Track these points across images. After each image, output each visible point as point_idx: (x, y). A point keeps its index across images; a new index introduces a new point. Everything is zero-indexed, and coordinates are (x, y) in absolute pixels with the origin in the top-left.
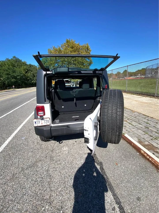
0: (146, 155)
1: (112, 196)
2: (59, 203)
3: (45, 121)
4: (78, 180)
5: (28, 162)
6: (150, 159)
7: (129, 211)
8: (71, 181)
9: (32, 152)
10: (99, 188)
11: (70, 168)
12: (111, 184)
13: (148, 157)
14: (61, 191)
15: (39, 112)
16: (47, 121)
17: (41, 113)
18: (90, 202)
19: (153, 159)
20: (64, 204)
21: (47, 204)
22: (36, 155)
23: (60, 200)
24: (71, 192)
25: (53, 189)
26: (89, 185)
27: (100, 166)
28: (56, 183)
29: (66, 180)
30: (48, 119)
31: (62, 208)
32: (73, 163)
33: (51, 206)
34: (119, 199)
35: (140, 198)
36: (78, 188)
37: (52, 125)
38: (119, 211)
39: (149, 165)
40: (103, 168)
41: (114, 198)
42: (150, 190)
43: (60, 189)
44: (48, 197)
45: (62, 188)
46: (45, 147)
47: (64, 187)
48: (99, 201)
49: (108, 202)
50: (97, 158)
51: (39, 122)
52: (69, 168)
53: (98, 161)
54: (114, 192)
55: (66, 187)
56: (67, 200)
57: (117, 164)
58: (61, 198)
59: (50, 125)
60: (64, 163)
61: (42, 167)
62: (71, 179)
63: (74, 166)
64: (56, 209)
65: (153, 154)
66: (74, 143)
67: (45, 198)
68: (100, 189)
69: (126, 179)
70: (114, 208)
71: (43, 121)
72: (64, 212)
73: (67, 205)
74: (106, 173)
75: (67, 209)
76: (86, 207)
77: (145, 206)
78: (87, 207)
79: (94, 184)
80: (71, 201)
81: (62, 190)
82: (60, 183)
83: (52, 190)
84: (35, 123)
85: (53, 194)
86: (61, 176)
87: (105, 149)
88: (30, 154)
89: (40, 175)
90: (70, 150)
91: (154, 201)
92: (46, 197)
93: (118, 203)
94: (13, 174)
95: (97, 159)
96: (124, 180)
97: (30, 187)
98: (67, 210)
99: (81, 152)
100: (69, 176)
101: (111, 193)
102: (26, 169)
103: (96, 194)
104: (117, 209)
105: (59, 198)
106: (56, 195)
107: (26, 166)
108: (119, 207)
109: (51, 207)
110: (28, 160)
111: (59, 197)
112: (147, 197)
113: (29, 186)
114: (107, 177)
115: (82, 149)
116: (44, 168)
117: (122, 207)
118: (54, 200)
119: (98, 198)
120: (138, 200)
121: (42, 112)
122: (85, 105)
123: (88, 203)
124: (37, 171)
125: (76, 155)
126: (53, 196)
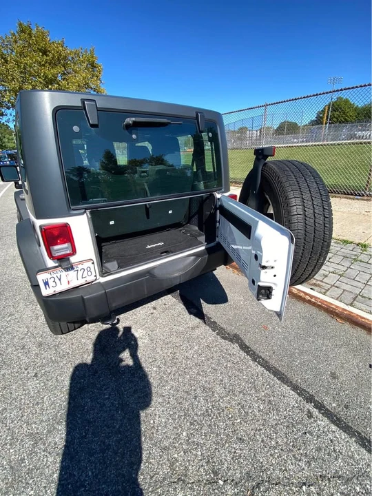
0: (302, 294)
1: (293, 392)
2: (202, 466)
3: (80, 273)
4: (213, 392)
5: (42, 409)
6: (313, 300)
7: (334, 405)
8: (199, 402)
9: (36, 375)
10: (262, 389)
11: (177, 374)
12: (278, 370)
13: (308, 298)
14: (190, 439)
15: (56, 247)
16: (86, 271)
17: (61, 248)
18: (263, 425)
19: (317, 298)
20: (214, 462)
21: (175, 489)
22: (57, 380)
23: (201, 460)
24: (215, 426)
25: (166, 443)
26: (240, 392)
27: (238, 343)
28: (166, 427)
29: (186, 405)
30: (89, 264)
31: (216, 473)
32: (177, 359)
33: (190, 485)
34: (306, 392)
35: (334, 373)
36: (223, 411)
37: (102, 280)
38: (320, 412)
39: (314, 310)
40: (246, 345)
41: (299, 394)
42: (340, 353)
43: (185, 434)
44: (166, 469)
45: (189, 429)
46: (74, 347)
47: (191, 424)
48: (278, 415)
49: (294, 406)
50: (222, 328)
51: (57, 280)
52: (174, 375)
53: (228, 334)
54: (291, 382)
55: (195, 421)
56: (216, 449)
57: (266, 328)
58: (200, 453)
59: (96, 279)
60: (155, 369)
61: (98, 406)
62: (195, 399)
63: (184, 365)
64: (205, 484)
65: (311, 289)
66: (152, 314)
67: (160, 477)
68: (266, 389)
69: (296, 349)
70: (309, 411)
71: (71, 273)
72: (226, 479)
73: (223, 460)
74: (257, 352)
75: (229, 469)
76: (263, 441)
77: (350, 384)
78: (265, 439)
79: (250, 385)
80: (227, 445)
81: (191, 434)
82: (175, 419)
83: (166, 449)
84: (46, 284)
85: (176, 456)
86: (169, 403)
87: (227, 304)
88: (32, 384)
89: (108, 427)
90: (152, 331)
91: (355, 369)
92: (161, 473)
93: (310, 399)
94: (12, 467)
95: (224, 330)
96: (294, 353)
97: (97, 475)
98: (231, 471)
99: (181, 329)
100: (187, 392)
101: (288, 386)
102: (49, 432)
103: (264, 403)
104: (315, 412)
105: (196, 455)
106: (185, 452)
107: (43, 424)
108: (316, 406)
109: (191, 488)
110: (37, 404)
111: (194, 452)
112: (342, 367)
113: (90, 474)
114: (263, 359)
115: (179, 319)
116: (108, 403)
117: (320, 403)
118: (186, 469)
119: (273, 410)
120: (334, 378)
121: (65, 245)
122: (170, 212)
123: (261, 430)
124: (89, 422)
125: (174, 339)
126: (178, 461)
